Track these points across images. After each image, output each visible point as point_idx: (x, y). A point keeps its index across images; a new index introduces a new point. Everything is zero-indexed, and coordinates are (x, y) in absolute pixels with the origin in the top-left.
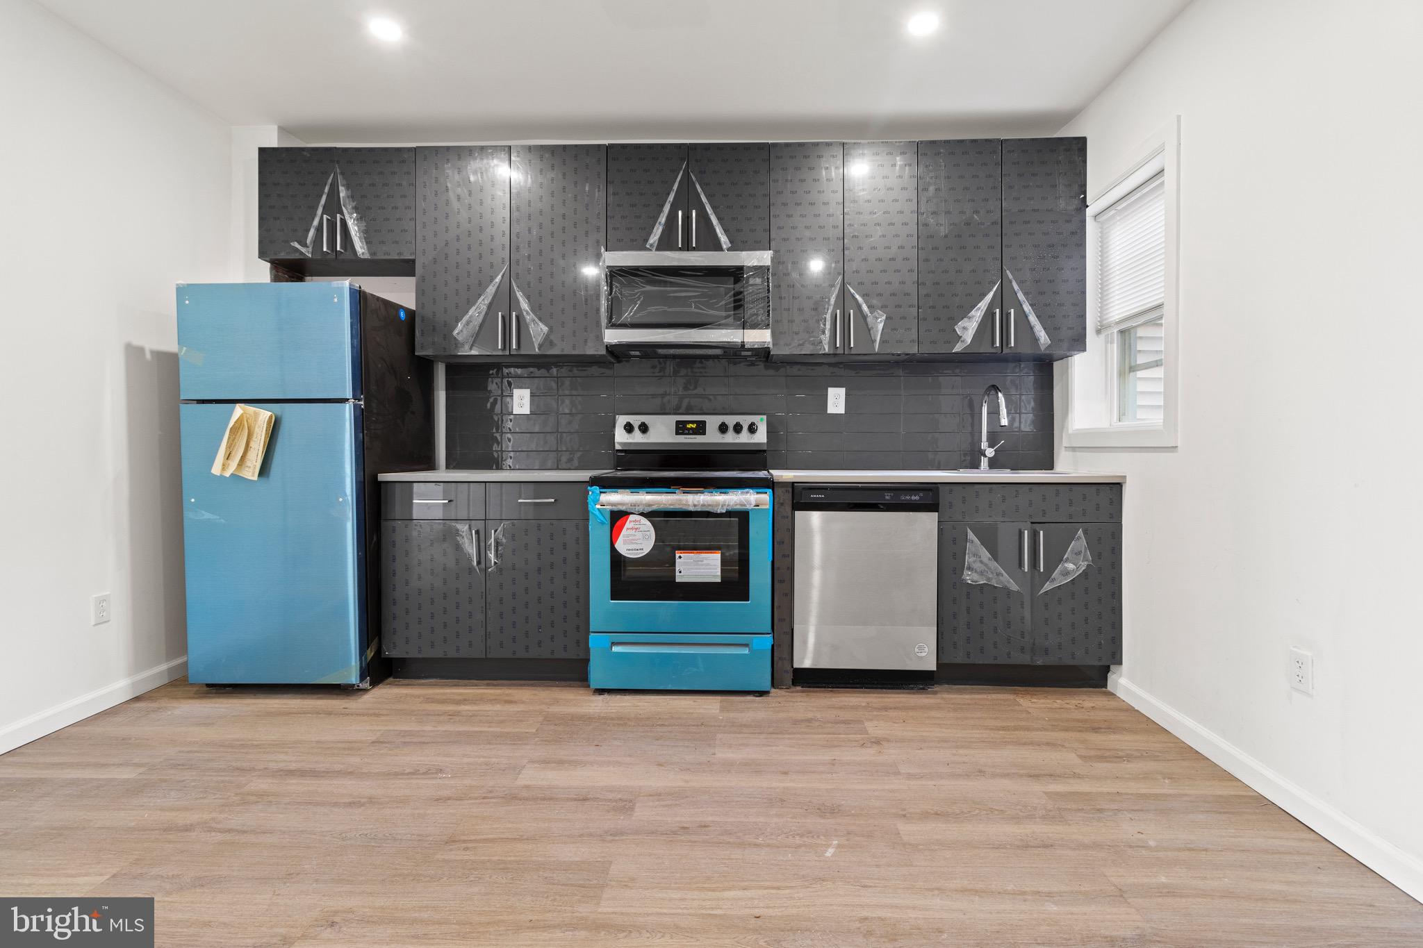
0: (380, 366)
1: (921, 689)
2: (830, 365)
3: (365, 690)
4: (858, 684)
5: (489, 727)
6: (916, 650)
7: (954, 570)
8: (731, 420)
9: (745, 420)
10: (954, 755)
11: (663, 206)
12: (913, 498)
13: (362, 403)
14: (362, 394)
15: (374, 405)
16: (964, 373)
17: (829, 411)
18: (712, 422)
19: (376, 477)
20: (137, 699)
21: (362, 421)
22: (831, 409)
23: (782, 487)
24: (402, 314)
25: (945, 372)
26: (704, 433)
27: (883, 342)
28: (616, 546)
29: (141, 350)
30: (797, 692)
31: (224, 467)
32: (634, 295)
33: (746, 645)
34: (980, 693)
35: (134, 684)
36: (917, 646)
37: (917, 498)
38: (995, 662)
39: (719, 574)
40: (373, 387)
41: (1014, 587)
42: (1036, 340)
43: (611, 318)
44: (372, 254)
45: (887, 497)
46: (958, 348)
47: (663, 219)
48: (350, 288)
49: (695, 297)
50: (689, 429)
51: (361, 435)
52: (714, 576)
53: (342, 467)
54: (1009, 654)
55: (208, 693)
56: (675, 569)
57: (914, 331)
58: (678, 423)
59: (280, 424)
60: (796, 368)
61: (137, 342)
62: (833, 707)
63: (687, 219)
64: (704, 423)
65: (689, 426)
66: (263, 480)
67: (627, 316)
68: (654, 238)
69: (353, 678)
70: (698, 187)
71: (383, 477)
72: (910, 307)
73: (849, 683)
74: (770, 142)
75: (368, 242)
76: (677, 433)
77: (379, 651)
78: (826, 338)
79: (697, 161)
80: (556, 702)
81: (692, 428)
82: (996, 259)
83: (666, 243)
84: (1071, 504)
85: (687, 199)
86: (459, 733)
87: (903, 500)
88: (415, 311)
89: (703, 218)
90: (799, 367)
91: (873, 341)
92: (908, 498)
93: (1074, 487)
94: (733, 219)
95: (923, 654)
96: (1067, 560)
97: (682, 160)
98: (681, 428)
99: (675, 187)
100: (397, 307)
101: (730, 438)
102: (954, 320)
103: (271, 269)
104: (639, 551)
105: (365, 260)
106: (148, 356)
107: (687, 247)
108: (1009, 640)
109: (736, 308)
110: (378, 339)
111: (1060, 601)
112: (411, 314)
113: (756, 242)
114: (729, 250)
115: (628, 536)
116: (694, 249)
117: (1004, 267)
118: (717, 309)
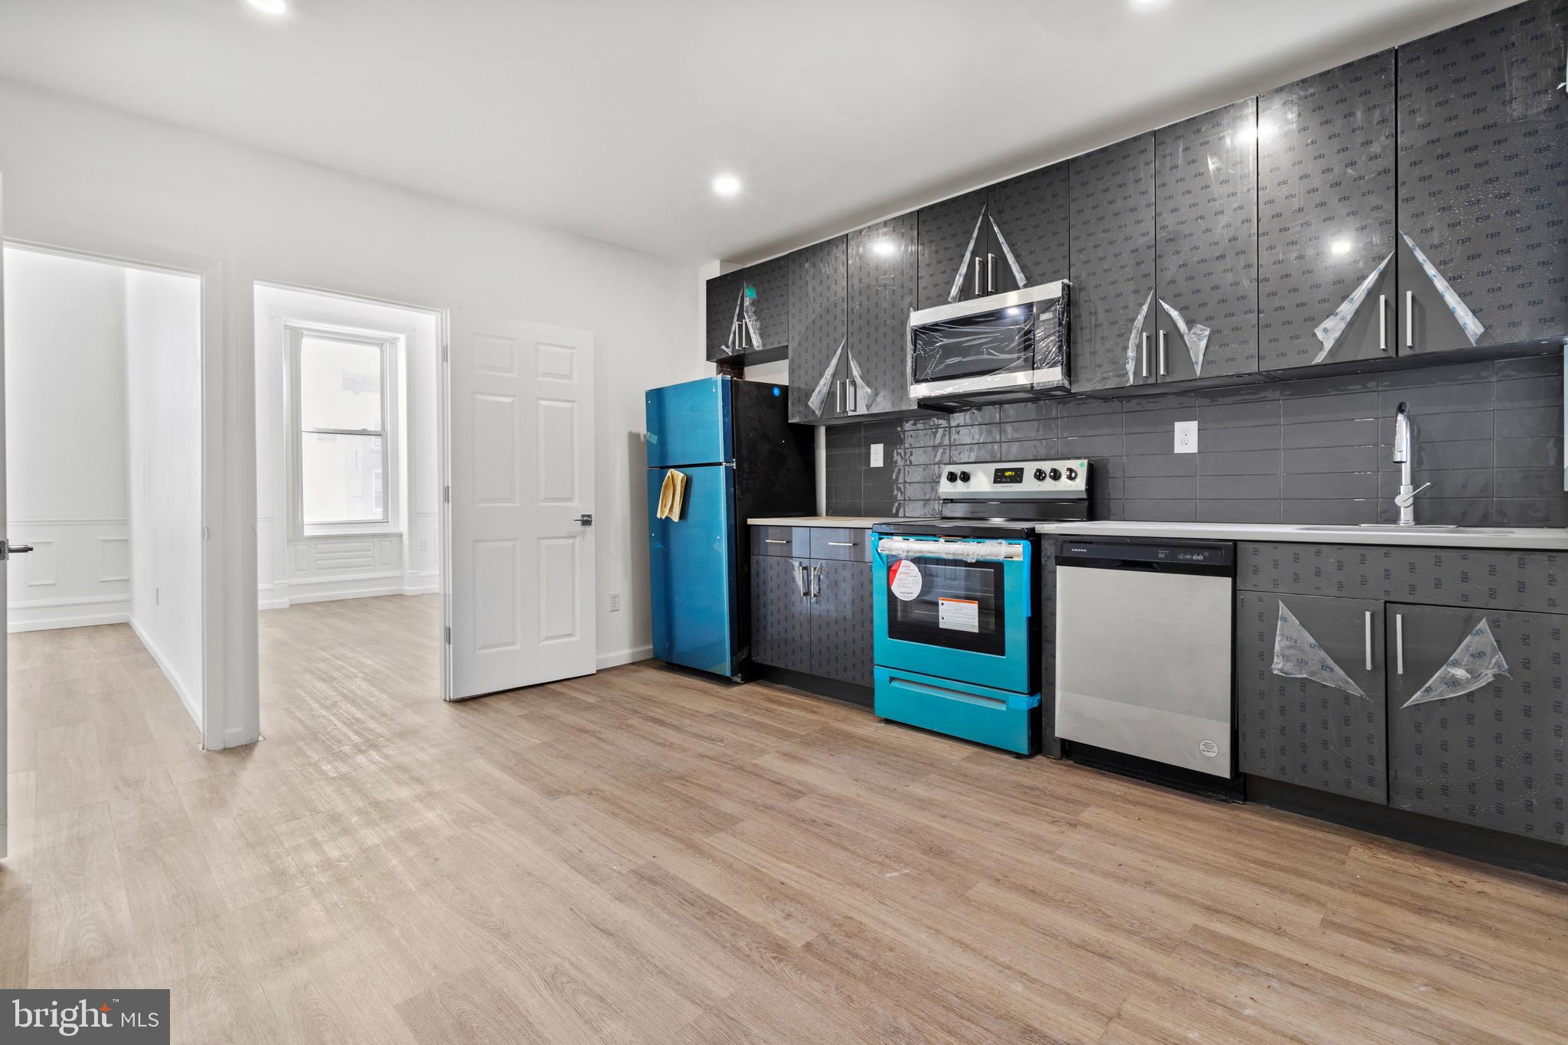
0: (751, 435)
1: (1222, 800)
2: (1176, 394)
3: (738, 684)
4: (1141, 774)
5: (780, 724)
6: (1202, 747)
7: (1261, 654)
8: (1047, 466)
9: (1062, 466)
10: (1143, 861)
11: (963, 256)
12: (1195, 557)
13: (734, 464)
14: (734, 458)
15: (746, 466)
16: (1384, 386)
17: (1176, 451)
18: (1030, 468)
19: (746, 521)
20: (633, 664)
21: (733, 477)
22: (1179, 449)
23: (1049, 539)
24: (776, 392)
25: (1349, 388)
26: (1020, 481)
27: (1206, 363)
28: (892, 588)
29: (638, 435)
30: (1068, 766)
31: (662, 512)
32: (933, 350)
33: (1003, 702)
34: (1296, 824)
35: (633, 654)
36: (1203, 743)
37: (1201, 557)
38: (1325, 789)
39: (977, 624)
40: (745, 452)
41: (1355, 690)
42: (1459, 330)
43: (915, 375)
44: (764, 345)
45: (1161, 556)
46: (1319, 358)
47: (963, 269)
48: (722, 380)
49: (986, 343)
50: (1006, 477)
51: (733, 489)
52: (973, 626)
53: (719, 512)
54: (1348, 784)
55: (665, 667)
56: (938, 616)
57: (1253, 344)
58: (997, 471)
59: (691, 482)
60: (1135, 401)
61: (635, 431)
62: (1079, 787)
63: (984, 265)
64: (1021, 470)
65: (1007, 474)
66: (683, 521)
67: (929, 372)
68: (954, 291)
69: (728, 673)
70: (996, 229)
71: (751, 521)
72: (1246, 313)
73: (1130, 772)
74: (1069, 158)
75: (762, 335)
76: (995, 482)
77: (749, 656)
78: (1130, 367)
79: (995, 202)
80: (845, 720)
81: (1010, 476)
82: (1387, 222)
83: (966, 294)
84: (1465, 578)
85: (987, 242)
86: (759, 723)
87: (1182, 560)
88: (787, 386)
89: (1001, 261)
90: (1138, 400)
91: (1192, 364)
92: (1188, 557)
93: (1471, 554)
94: (1031, 253)
95: (1212, 755)
96: (1456, 664)
97: (982, 204)
98: (1000, 477)
99: (975, 235)
100: (771, 386)
101: (1048, 486)
102: (1314, 320)
103: (717, 367)
104: (910, 595)
105: (760, 352)
106: (642, 439)
107: (985, 293)
108: (1348, 764)
109: (1026, 348)
110: (750, 415)
111: (1444, 723)
112: (784, 389)
113: (1055, 272)
114: (1025, 286)
115: (902, 579)
116: (992, 293)
117: (1400, 231)
118: (1009, 352)
